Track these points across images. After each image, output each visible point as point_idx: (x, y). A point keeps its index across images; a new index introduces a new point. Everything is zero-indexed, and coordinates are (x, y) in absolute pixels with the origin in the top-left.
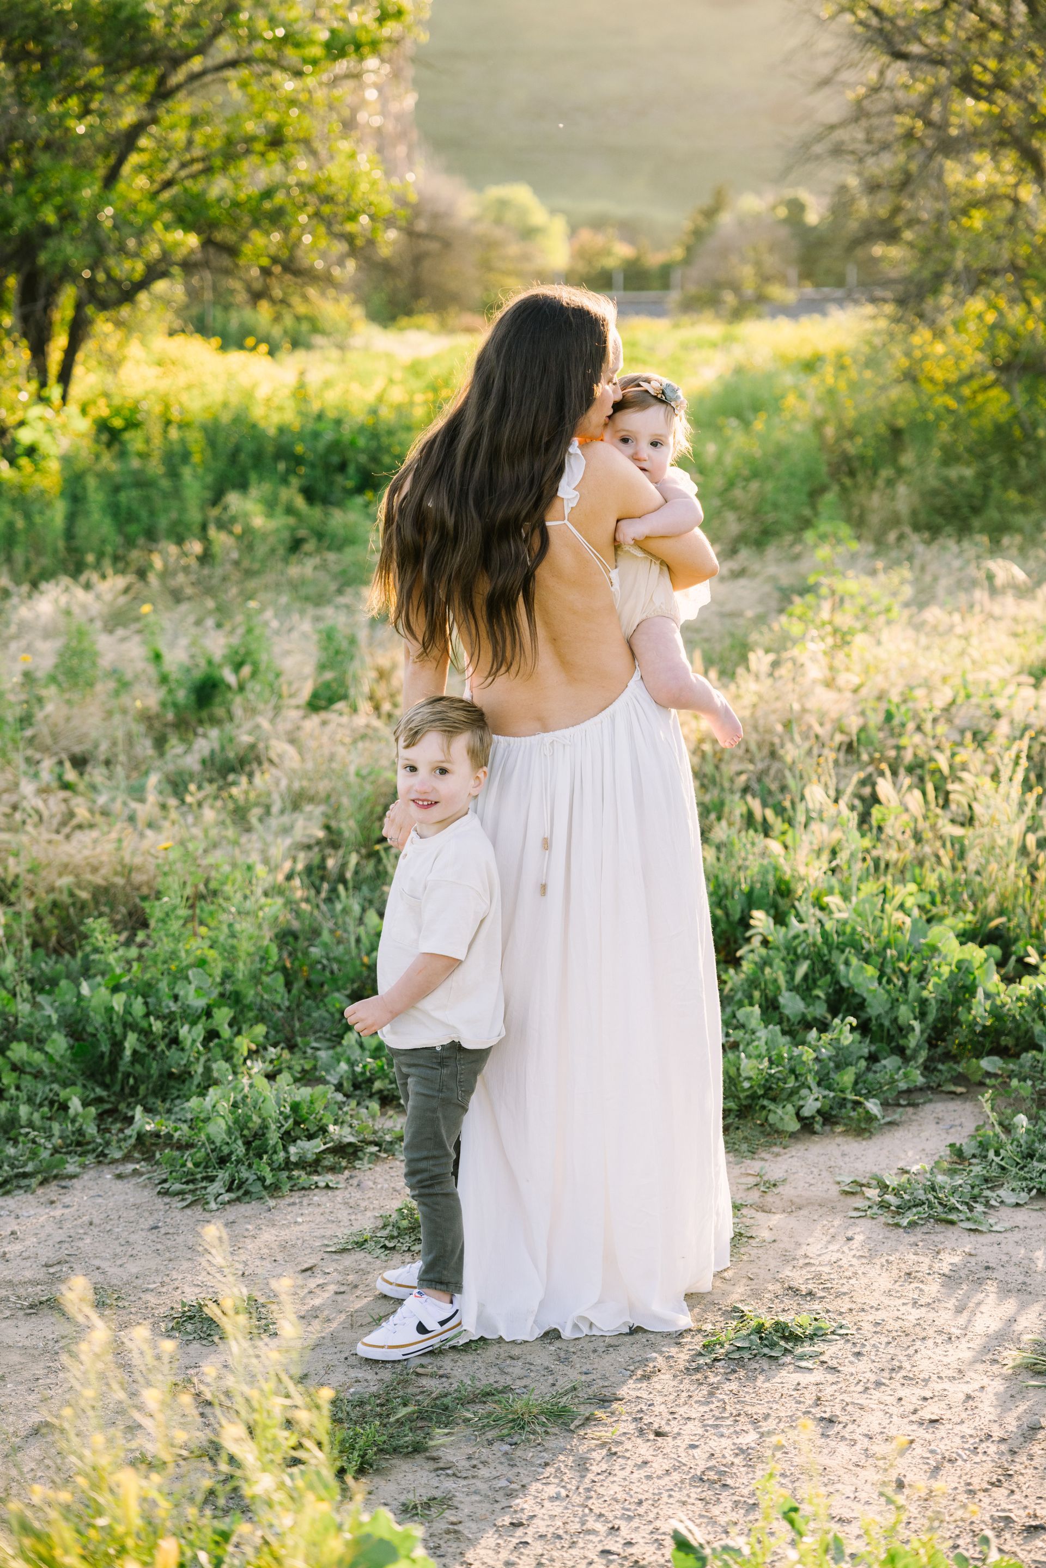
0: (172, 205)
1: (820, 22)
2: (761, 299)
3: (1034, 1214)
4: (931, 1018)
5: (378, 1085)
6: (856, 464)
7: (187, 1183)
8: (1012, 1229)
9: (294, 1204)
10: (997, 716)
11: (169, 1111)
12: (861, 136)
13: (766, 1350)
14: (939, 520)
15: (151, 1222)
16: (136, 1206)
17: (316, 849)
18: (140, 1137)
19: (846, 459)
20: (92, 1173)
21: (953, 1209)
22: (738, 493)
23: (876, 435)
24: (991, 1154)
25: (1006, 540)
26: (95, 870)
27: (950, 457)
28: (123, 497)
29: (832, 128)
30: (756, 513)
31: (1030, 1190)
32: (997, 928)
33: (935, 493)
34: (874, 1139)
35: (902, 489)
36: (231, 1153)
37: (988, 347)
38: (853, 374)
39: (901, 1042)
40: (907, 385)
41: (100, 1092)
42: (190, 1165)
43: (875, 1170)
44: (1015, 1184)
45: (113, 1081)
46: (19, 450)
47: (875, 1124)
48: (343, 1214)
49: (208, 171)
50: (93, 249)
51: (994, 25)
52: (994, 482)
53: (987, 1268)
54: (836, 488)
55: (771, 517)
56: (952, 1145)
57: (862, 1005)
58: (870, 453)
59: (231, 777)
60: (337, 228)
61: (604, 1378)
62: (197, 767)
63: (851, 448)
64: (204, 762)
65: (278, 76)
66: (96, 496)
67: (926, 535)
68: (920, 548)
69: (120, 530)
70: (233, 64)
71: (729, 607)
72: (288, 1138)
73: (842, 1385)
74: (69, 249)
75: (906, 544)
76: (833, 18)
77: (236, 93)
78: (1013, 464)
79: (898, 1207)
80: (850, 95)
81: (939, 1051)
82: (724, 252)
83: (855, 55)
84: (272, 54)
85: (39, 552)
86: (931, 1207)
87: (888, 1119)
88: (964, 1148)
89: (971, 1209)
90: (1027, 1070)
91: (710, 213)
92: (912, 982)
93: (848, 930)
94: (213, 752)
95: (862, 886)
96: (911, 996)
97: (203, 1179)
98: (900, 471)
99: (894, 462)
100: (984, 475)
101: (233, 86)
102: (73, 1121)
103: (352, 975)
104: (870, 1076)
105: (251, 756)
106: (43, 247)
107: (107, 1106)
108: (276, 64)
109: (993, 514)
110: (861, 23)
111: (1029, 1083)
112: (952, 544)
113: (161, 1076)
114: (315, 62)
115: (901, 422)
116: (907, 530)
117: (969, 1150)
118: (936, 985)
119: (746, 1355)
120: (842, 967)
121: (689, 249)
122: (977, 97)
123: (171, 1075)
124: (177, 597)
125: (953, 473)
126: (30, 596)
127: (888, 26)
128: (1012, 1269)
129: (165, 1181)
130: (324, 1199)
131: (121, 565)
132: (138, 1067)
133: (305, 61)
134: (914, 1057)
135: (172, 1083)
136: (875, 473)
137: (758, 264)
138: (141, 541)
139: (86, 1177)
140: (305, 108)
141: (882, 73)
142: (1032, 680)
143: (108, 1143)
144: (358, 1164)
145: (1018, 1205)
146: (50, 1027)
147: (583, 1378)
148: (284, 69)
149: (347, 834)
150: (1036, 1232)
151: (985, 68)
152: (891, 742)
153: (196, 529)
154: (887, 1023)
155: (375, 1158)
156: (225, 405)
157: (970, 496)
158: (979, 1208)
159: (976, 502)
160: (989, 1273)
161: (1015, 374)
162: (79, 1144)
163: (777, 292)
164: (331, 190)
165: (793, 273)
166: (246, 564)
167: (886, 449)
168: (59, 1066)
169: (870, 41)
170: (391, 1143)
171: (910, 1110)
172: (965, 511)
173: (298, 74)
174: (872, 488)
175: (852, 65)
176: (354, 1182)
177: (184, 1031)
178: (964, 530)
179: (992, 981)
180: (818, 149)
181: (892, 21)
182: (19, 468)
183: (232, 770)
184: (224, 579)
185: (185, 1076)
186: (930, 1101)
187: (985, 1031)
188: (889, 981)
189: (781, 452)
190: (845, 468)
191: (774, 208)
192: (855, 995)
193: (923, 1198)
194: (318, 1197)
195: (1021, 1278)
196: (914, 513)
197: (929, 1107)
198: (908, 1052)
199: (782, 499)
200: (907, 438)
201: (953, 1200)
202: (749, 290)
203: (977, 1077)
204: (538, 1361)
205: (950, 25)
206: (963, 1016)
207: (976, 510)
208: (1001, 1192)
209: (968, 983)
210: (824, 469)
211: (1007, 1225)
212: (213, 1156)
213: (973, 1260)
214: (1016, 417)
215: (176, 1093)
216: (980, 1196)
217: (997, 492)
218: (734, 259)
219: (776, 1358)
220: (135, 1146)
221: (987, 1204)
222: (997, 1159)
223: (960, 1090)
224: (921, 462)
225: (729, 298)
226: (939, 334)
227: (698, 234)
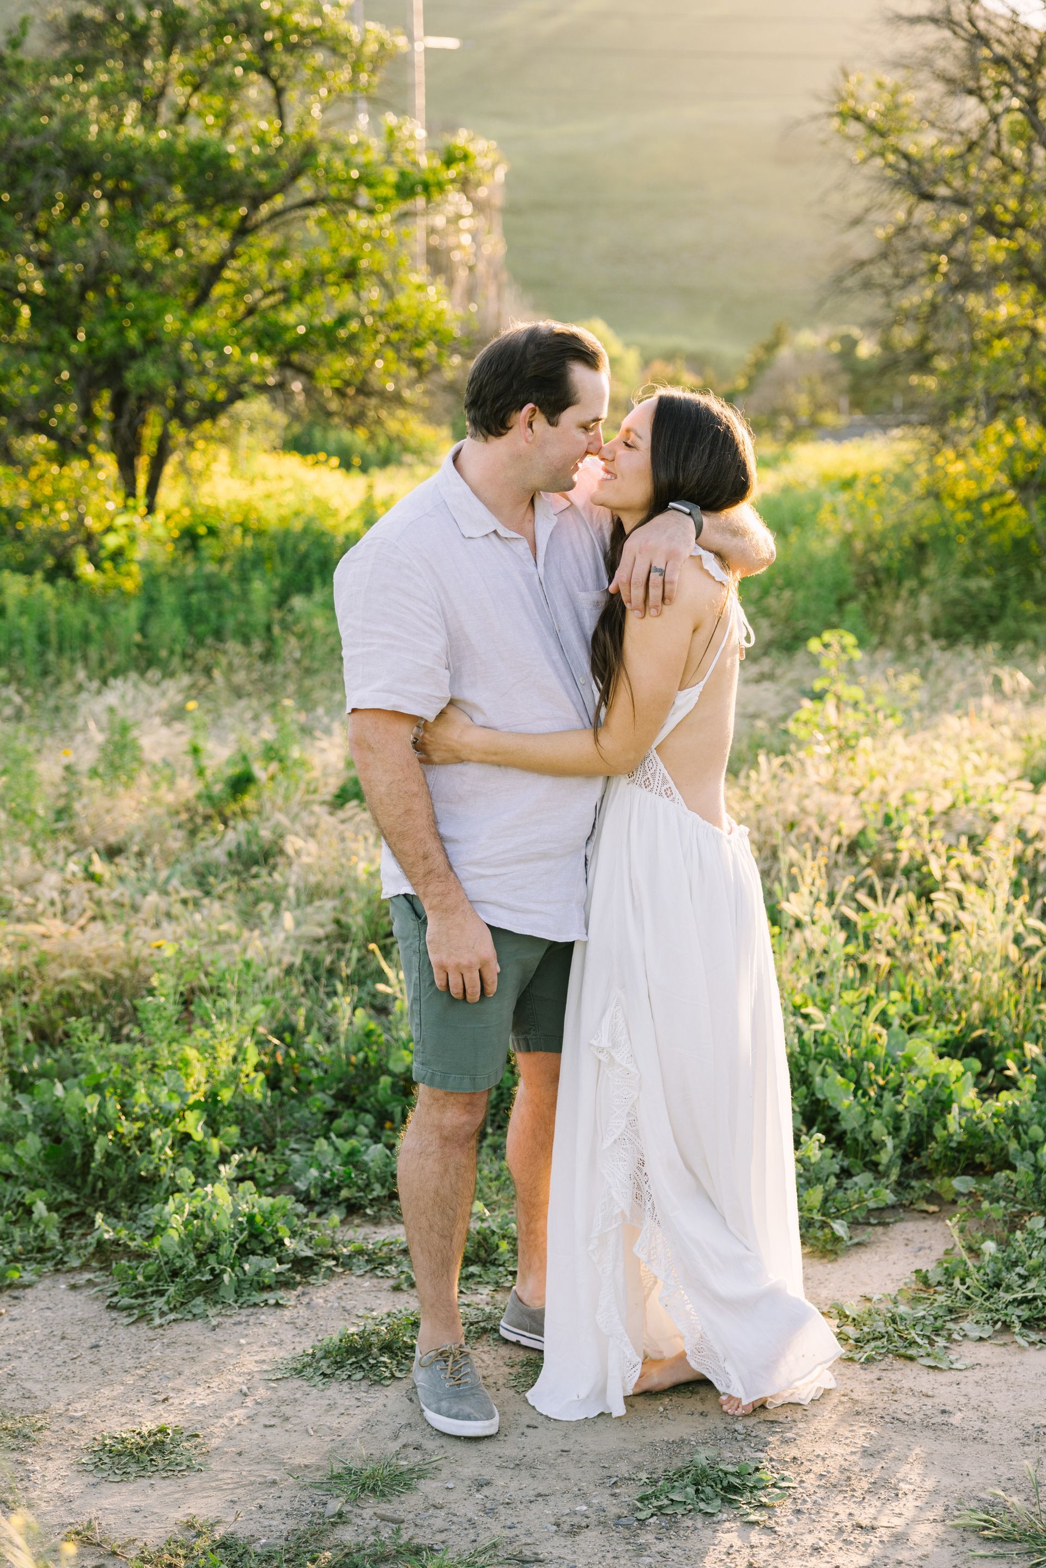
0: (251, 332)
1: (851, 164)
2: (814, 424)
3: (998, 1350)
4: (904, 1134)
5: (344, 1193)
6: (882, 575)
7: (136, 1297)
8: (973, 1367)
9: (240, 1323)
10: (995, 819)
11: (133, 1218)
12: (889, 271)
13: (702, 1505)
14: (959, 628)
15: (93, 1341)
16: (83, 1321)
17: (325, 943)
18: (100, 1243)
19: (874, 570)
20: (47, 1282)
21: (913, 1343)
22: (771, 602)
23: (901, 548)
24: (957, 1282)
25: (1020, 648)
26: (105, 960)
27: (969, 571)
28: (194, 599)
29: (862, 264)
30: (787, 620)
31: (995, 1323)
32: (981, 1037)
33: (955, 603)
34: (840, 1261)
35: (924, 599)
36: (182, 1268)
37: (1007, 466)
38: (882, 490)
39: (874, 1158)
40: (931, 501)
41: (67, 1195)
42: (140, 1278)
43: (838, 1296)
44: (981, 1316)
45: (84, 1181)
46: (103, 554)
47: (840, 1246)
48: (287, 1334)
49: (287, 302)
50: (174, 370)
51: (1015, 170)
52: (1011, 592)
53: (944, 1412)
54: (863, 597)
55: (801, 624)
56: (918, 1271)
57: (836, 1118)
58: (896, 565)
59: (254, 870)
60: (405, 353)
61: (529, 1533)
62: (223, 859)
63: (877, 559)
64: (230, 855)
65: (352, 215)
66: (169, 598)
67: (943, 642)
68: (937, 654)
69: (190, 631)
70: (310, 203)
71: (751, 709)
72: (244, 1251)
73: (778, 1549)
74: (152, 371)
75: (925, 650)
76: (865, 161)
77: (314, 231)
78: (1030, 577)
79: (857, 1341)
80: (881, 233)
81: (913, 1166)
82: (781, 383)
83: (885, 197)
84: (346, 194)
85: (112, 649)
86: (890, 1341)
87: (855, 1240)
88: (930, 1275)
89: (932, 1343)
90: (1000, 1191)
91: (771, 347)
92: (887, 1095)
93: (826, 1039)
94: (239, 845)
95: (844, 995)
96: (885, 1110)
97: (153, 1293)
98: (923, 583)
99: (917, 573)
100: (1001, 587)
101: (310, 224)
102: (37, 1226)
103: (338, 1075)
104: (840, 1194)
105: (276, 849)
106: (127, 368)
107: (75, 1210)
108: (352, 203)
109: (1009, 623)
110: (890, 166)
111: (1002, 1203)
112: (968, 652)
113: (131, 1179)
114: (385, 201)
115: (925, 537)
116: (926, 637)
117: (934, 1278)
118: (911, 1099)
119: (680, 1510)
120: (818, 1079)
121: (751, 380)
122: (999, 236)
123: (142, 1179)
124: (238, 693)
125: (973, 584)
126: (99, 692)
127: (915, 170)
128: (970, 1414)
129: (115, 1294)
130: (271, 1319)
131: (189, 663)
132: (108, 1171)
133: (377, 199)
134: (886, 1175)
135: (142, 1186)
136: (899, 583)
137: (812, 393)
138: (209, 640)
139: (40, 1287)
140: (379, 243)
141: (910, 213)
142: (1030, 786)
143: (68, 1250)
144: (312, 1279)
145: (981, 1339)
146: (26, 1127)
147: (506, 1532)
148: (356, 207)
149: (354, 929)
150: (999, 1370)
151: (1006, 209)
152: (889, 845)
153: (261, 630)
154: (861, 1138)
155: (330, 1273)
156: (297, 514)
157: (988, 606)
158: (941, 1342)
159: (994, 612)
160: (945, 1418)
161: (1032, 492)
162: (40, 1250)
163: (829, 418)
164: (400, 319)
165: (844, 402)
166: (306, 663)
167: (910, 561)
168: (30, 1169)
169: (897, 184)
170: (350, 1257)
171: (880, 1229)
172: (983, 620)
173: (371, 212)
174: (897, 597)
175: (882, 206)
176: (305, 1300)
177: (155, 1134)
178: (981, 638)
179: (968, 1096)
180: (850, 282)
181: (919, 163)
182: (103, 571)
183: (256, 863)
184: (286, 676)
185: (153, 1180)
186: (902, 1220)
187: (961, 1148)
188: (865, 1094)
189: (813, 564)
190: (871, 579)
191: (828, 344)
192: (830, 1108)
193: (883, 1330)
194: (267, 1316)
195: (978, 1425)
196: (935, 621)
197: (899, 1227)
198: (881, 1168)
199: (813, 607)
200: (930, 552)
201: (913, 1334)
202: (804, 417)
203: (950, 1197)
204: (461, 1511)
205: (973, 170)
206: (939, 1132)
207: (993, 620)
208: (965, 1325)
209: (944, 1097)
210: (852, 580)
211: (968, 1362)
212: (166, 1270)
213: (929, 1402)
214: (1033, 532)
215: (145, 1197)
216: (942, 1328)
217: (1014, 602)
218: (790, 389)
219: (712, 1515)
220: (93, 1254)
221: (949, 1338)
222: (963, 1288)
223: (932, 1208)
224: (943, 573)
225: (785, 423)
226: (961, 456)
227: (759, 366)
